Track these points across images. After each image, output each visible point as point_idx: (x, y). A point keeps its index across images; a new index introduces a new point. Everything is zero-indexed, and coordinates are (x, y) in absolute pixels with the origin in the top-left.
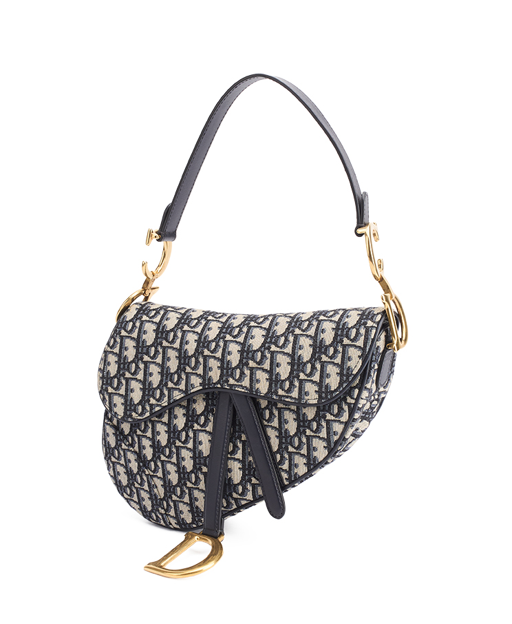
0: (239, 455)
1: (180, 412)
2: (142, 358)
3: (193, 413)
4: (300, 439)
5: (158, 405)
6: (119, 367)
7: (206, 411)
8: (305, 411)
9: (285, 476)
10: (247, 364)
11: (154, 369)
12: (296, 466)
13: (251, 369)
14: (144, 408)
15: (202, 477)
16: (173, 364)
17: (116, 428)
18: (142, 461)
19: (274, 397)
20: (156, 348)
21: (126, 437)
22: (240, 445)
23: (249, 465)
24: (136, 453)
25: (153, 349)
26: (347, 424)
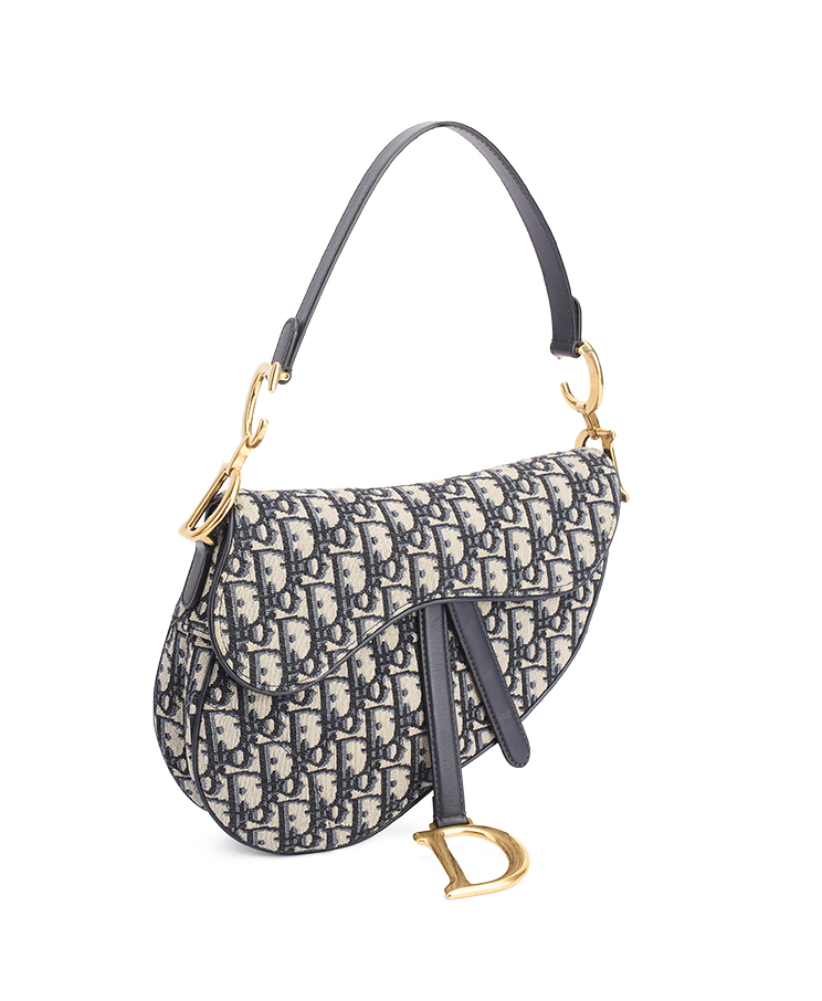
2: (299, 582)
3: (383, 650)
4: (537, 646)
5: (343, 650)
6: (262, 605)
7: (402, 644)
8: (544, 604)
9: (518, 704)
10: (475, 555)
11: (325, 595)
12: (533, 685)
13: (482, 561)
14: (317, 662)
15: (407, 744)
16: (356, 580)
17: (239, 713)
18: (300, 754)
19: (517, 594)
20: (319, 560)
21: (262, 722)
22: (456, 679)
23: (470, 705)
24: (286, 743)
25: (315, 562)
26: (591, 610)
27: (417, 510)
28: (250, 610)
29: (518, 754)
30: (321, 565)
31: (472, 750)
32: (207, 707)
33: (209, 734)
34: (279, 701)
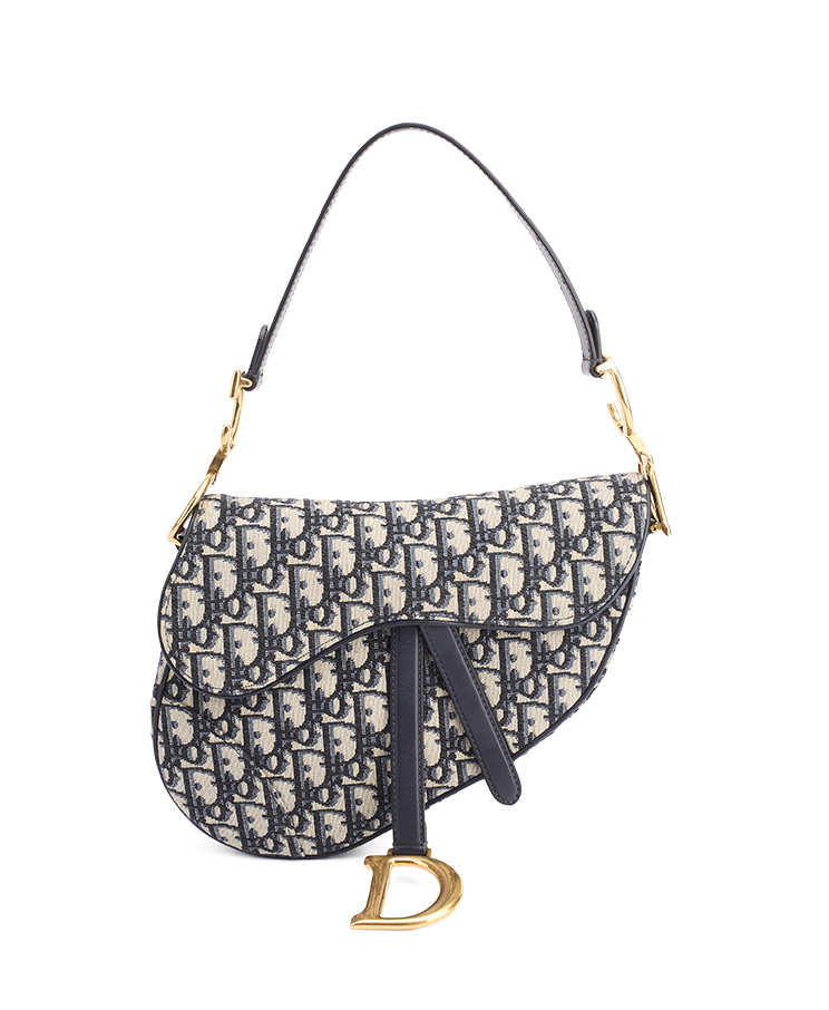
0: (434, 721)
1: (324, 668)
2: (250, 590)
3: (348, 667)
4: (536, 681)
5: (290, 662)
6: (207, 608)
7: (371, 662)
8: (544, 638)
9: (512, 740)
10: (451, 578)
11: (277, 605)
12: (531, 722)
13: (460, 585)
14: (264, 671)
15: (372, 765)
16: (313, 593)
17: (193, 711)
18: (253, 758)
19: (502, 623)
20: (275, 570)
21: (216, 723)
22: (434, 705)
23: (451, 733)
24: (239, 745)
25: (270, 571)
26: (609, 649)
27: (395, 527)
28: (195, 613)
29: (506, 790)
30: (276, 575)
31: (454, 781)
32: (165, 701)
33: (165, 727)
34: (233, 706)
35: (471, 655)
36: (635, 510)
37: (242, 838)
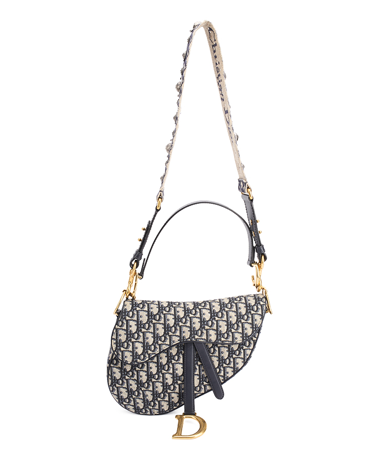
0: (197, 372)
1: (163, 355)
2: (141, 330)
3: (171, 355)
4: (229, 360)
5: (153, 354)
6: (127, 336)
7: (178, 354)
8: (232, 346)
9: (221, 378)
10: (204, 328)
11: (149, 336)
12: (227, 373)
13: (207, 330)
14: (144, 356)
15: (177, 386)
16: (161, 332)
17: (121, 368)
18: (140, 384)
19: (220, 342)
20: (149, 324)
21: (128, 372)
22: (197, 367)
23: (203, 376)
24: (135, 380)
25: (147, 325)
26: (252, 350)
27: (187, 311)
28: (123, 338)
29: (219, 395)
30: (149, 326)
31: (203, 391)
32: (112, 365)
33: (111, 374)
34: (133, 367)
35: (209, 351)
36: (262, 307)
37: (135, 409)
